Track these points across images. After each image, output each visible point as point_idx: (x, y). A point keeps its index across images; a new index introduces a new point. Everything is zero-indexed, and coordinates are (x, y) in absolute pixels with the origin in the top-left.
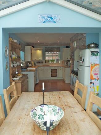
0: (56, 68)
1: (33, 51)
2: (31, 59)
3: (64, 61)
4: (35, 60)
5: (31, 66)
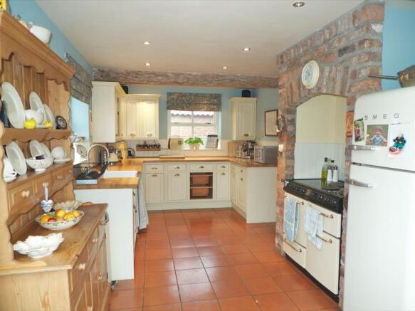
0: (208, 168)
1: (123, 104)
2: (118, 134)
3: (236, 142)
4: (130, 138)
5: (115, 163)
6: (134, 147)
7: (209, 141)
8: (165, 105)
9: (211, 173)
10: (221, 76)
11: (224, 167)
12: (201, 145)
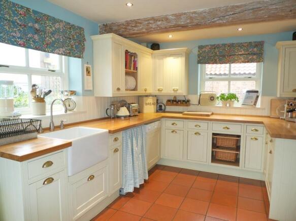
6: (165, 102)
7: (247, 98)
8: (196, 59)
9: (239, 136)
10: (237, 7)
11: (256, 130)
12: (236, 102)
